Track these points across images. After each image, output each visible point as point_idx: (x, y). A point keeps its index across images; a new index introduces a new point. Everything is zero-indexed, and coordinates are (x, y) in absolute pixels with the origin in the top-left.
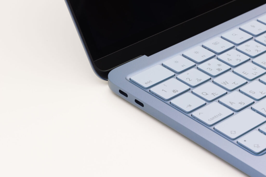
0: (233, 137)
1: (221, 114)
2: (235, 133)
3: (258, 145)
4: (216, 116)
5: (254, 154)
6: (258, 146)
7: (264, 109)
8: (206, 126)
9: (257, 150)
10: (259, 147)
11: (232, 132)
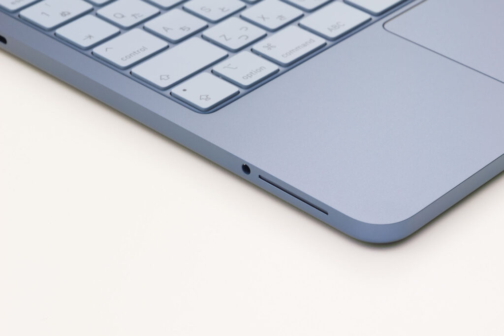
0: (164, 84)
1: (144, 49)
2: (167, 78)
3: (207, 96)
4: (137, 52)
5: (197, 111)
6: (207, 98)
7: (223, 37)
8: (117, 69)
9: (205, 105)
10: (210, 99)
11: (162, 77)
